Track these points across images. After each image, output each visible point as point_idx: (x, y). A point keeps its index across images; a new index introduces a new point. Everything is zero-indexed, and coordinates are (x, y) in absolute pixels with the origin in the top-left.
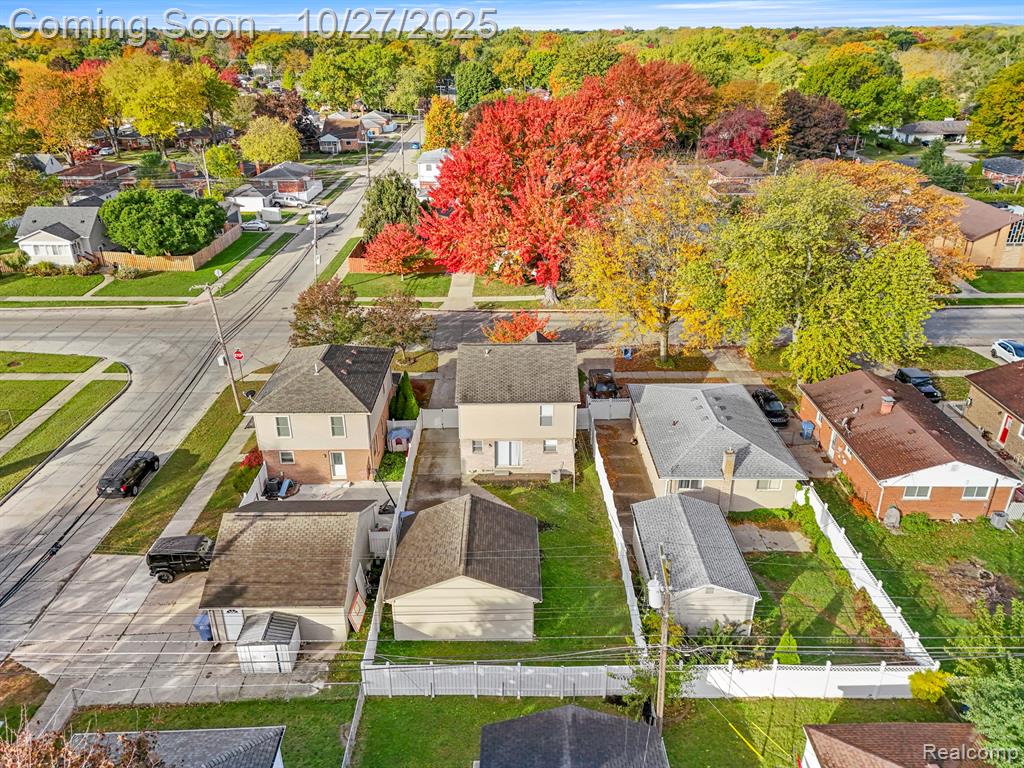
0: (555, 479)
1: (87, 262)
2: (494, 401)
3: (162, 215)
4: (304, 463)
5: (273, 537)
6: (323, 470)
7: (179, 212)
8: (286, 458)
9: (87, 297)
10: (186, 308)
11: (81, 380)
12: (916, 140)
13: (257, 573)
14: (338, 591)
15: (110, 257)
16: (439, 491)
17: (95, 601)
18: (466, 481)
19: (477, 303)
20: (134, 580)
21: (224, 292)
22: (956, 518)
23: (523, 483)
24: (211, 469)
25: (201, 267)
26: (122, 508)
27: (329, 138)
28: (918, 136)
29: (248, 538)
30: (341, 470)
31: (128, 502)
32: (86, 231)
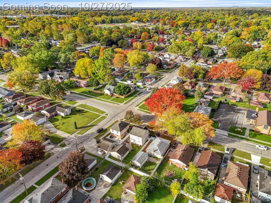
3: (122, 90)
4: (115, 135)
5: (104, 143)
6: (116, 137)
7: (124, 89)
8: (113, 134)
9: (109, 101)
10: (119, 105)
11: (102, 115)
17: (91, 143)
18: (130, 143)
20: (95, 142)
21: (125, 103)
22: (178, 167)
23: (136, 145)
24: (108, 132)
25: (125, 97)
26: (98, 134)
27: (165, 66)
30: (118, 137)
31: (99, 133)
32: (112, 90)
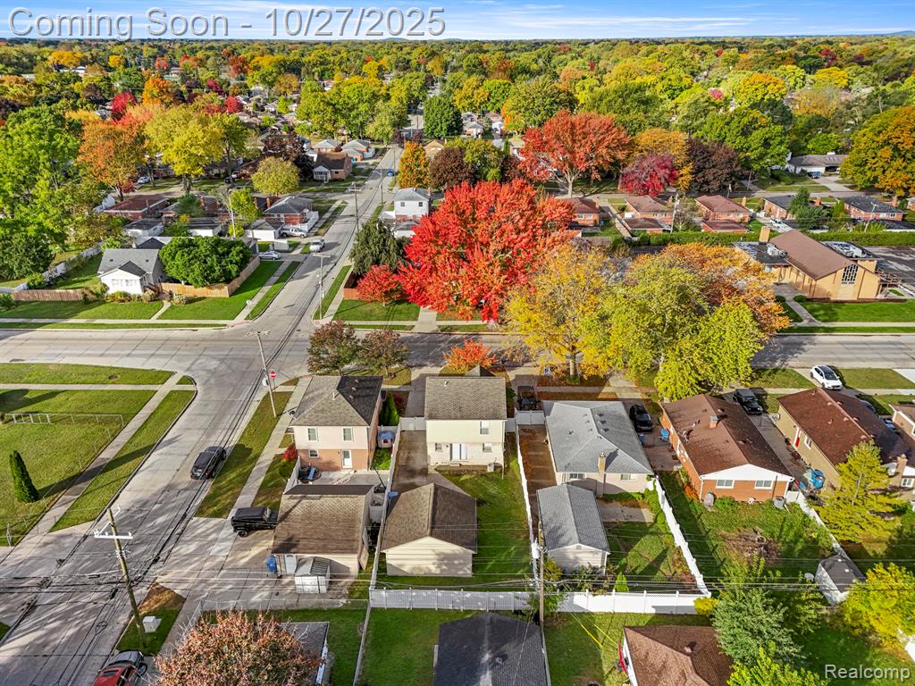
0: (490, 470)
1: (151, 292)
2: (450, 418)
4: (325, 458)
5: (313, 511)
6: (337, 462)
8: (313, 454)
9: (153, 320)
10: (225, 330)
11: (163, 390)
12: (802, 171)
13: (305, 532)
14: (353, 545)
15: (167, 287)
16: (413, 477)
17: (200, 548)
18: (431, 470)
19: (439, 327)
21: (253, 315)
22: (751, 500)
23: (469, 472)
24: (261, 459)
25: (232, 294)
26: (208, 487)
27: (321, 169)
28: (804, 168)
29: (298, 511)
30: (348, 462)
31: (210, 482)
32: (149, 268)
